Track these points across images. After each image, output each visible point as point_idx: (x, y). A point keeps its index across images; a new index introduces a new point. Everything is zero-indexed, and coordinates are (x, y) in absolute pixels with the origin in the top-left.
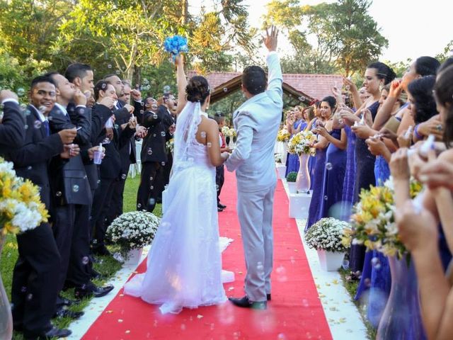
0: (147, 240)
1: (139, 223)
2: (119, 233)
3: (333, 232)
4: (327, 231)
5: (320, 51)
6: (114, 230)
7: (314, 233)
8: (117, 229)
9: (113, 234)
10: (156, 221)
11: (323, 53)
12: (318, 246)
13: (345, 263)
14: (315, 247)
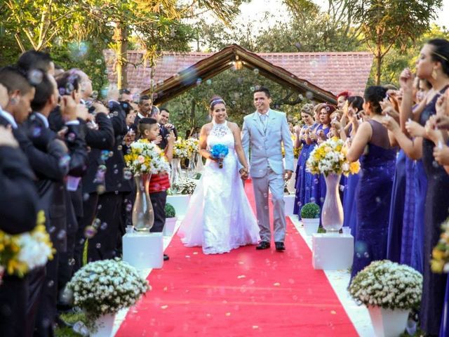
0: (124, 300)
1: (113, 276)
2: (84, 292)
3: (391, 280)
4: (382, 278)
5: (332, 14)
6: (77, 288)
7: (364, 283)
8: (81, 286)
9: (76, 294)
10: (136, 273)
11: (337, 18)
12: (371, 302)
13: (410, 325)
14: (366, 302)
